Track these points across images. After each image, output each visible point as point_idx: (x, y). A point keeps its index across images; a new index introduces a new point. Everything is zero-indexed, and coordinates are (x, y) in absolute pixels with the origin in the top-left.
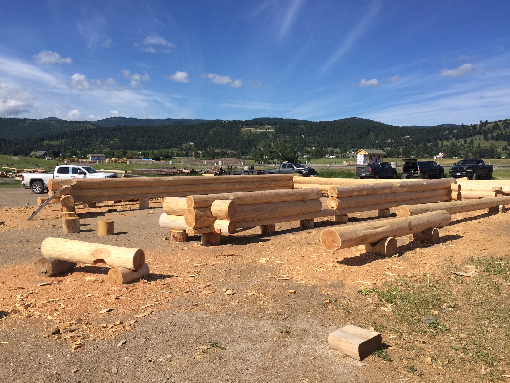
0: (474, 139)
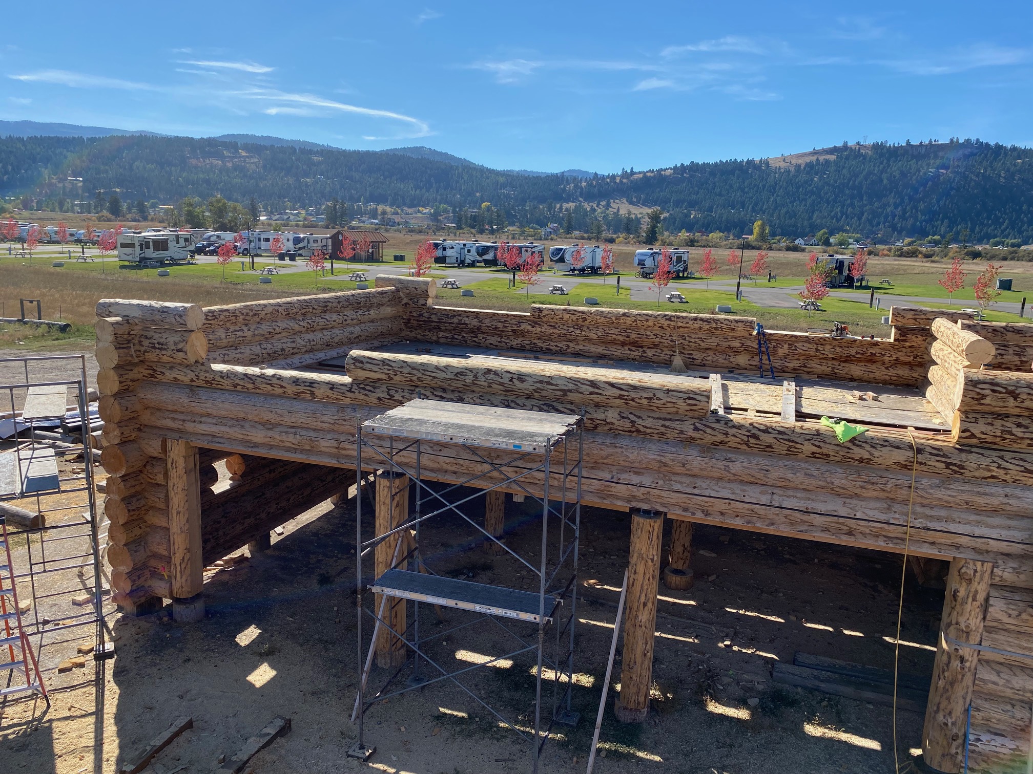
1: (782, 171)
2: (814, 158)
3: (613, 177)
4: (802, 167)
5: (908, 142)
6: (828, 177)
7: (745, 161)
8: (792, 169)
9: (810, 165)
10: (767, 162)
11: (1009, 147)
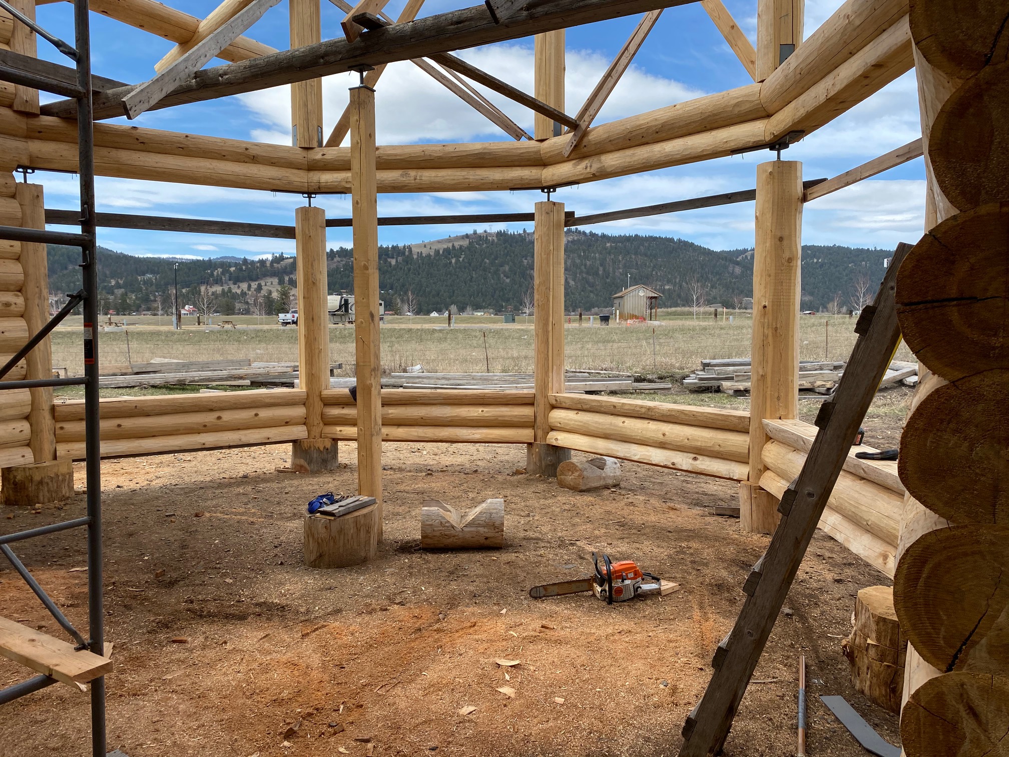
0: (263, 284)
1: (424, 255)
2: (450, 245)
3: (262, 262)
4: (441, 252)
5: (524, 231)
6: (463, 260)
7: (390, 246)
8: (432, 254)
9: (447, 251)
10: (410, 248)
11: (600, 234)
